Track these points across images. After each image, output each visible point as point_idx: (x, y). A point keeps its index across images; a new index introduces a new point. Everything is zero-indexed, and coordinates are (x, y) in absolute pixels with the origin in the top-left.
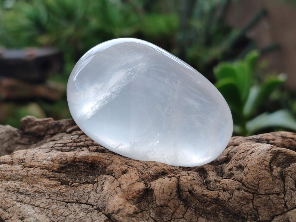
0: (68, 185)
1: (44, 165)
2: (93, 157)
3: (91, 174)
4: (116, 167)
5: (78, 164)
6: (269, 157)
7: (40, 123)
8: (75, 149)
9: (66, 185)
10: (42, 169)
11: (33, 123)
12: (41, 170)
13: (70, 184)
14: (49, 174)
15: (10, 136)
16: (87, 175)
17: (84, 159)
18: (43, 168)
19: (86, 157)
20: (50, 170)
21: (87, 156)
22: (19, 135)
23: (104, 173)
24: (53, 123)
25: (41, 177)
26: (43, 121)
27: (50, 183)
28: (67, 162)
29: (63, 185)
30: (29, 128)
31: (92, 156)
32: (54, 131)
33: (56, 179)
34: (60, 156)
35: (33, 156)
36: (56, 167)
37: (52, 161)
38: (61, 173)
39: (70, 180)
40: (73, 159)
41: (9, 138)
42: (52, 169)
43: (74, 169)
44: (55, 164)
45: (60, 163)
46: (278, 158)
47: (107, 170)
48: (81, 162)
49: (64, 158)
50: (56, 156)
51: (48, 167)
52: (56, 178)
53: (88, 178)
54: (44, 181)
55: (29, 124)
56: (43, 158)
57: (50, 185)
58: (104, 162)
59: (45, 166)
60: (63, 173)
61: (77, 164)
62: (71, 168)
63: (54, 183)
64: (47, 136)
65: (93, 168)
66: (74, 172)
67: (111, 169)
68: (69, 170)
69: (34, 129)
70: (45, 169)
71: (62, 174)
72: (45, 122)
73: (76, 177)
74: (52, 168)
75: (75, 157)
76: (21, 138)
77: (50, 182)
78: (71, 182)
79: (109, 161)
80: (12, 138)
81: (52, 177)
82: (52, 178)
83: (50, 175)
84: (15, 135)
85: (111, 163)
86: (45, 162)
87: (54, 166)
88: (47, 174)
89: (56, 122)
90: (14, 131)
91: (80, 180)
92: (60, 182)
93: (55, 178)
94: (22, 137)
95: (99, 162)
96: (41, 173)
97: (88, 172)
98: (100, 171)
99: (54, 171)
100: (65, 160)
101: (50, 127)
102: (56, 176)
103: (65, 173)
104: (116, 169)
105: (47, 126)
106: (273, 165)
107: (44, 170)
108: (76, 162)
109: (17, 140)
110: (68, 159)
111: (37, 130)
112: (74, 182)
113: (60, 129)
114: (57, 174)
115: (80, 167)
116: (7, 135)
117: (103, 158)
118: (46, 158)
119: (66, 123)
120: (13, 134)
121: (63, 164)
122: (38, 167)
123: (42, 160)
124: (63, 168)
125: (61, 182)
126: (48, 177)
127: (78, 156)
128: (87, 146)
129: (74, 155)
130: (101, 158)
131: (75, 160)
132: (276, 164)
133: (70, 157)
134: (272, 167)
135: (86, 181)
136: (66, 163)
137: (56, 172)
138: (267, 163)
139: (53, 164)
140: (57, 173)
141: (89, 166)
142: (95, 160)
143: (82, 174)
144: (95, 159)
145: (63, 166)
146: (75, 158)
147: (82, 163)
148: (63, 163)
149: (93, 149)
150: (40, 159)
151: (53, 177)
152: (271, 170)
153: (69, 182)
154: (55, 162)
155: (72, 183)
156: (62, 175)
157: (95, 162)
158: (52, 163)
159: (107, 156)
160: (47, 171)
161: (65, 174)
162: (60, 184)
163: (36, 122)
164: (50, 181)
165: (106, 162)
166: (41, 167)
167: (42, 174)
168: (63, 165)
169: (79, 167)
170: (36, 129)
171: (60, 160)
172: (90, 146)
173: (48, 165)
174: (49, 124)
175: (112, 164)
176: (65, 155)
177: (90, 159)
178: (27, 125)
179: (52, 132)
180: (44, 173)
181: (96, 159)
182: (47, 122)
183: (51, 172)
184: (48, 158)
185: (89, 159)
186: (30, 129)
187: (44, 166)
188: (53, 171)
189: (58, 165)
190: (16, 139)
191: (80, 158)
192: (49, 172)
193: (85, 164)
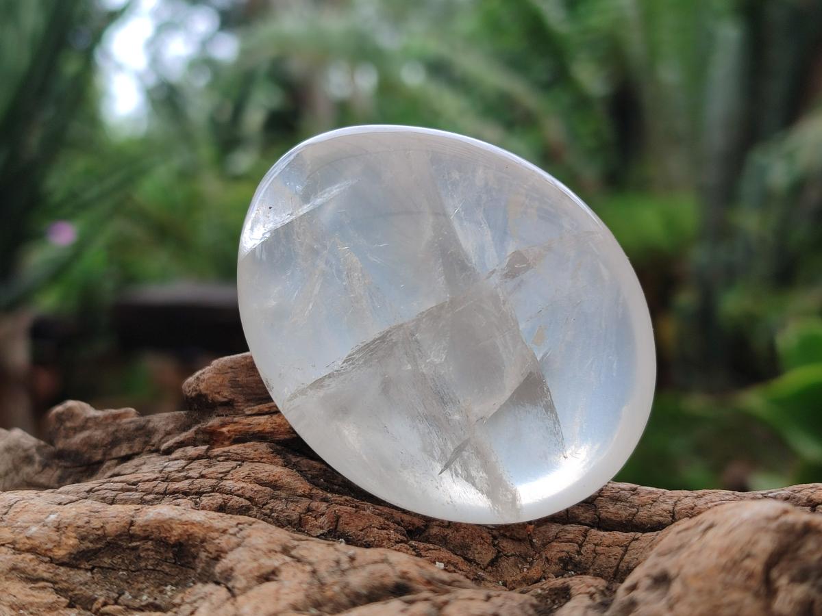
0: (90, 610)
1: (28, 538)
2: (186, 523)
3: (173, 582)
4: (244, 560)
5: (138, 543)
6: (766, 544)
7: (97, 422)
8: (157, 499)
9: (84, 609)
10: (18, 551)
11: (78, 422)
12: (14, 554)
13: (95, 606)
14: (35, 570)
15: (13, 461)
16: (160, 586)
17: (158, 528)
18: (23, 548)
19: (164, 522)
20: (45, 555)
21: (171, 519)
22: (37, 458)
23: (207, 577)
24: (131, 422)
25: (9, 576)
26: (106, 418)
27: (31, 599)
28: (105, 536)
29: (75, 607)
30: (67, 437)
31: (184, 520)
32: (131, 448)
33: (56, 586)
34: (89, 513)
35: (5, 511)
36: (66, 547)
37: (58, 529)
38: (81, 569)
39: (101, 595)
40: (124, 527)
41: (10, 466)
42: (50, 554)
43: (123, 561)
44: (64, 539)
45: (82, 538)
46: (802, 552)
47: (218, 568)
48: (146, 538)
49: (96, 523)
50: (74, 513)
51: (39, 547)
52: (55, 583)
53: (161, 592)
54: (13, 592)
55: (68, 424)
56: (32, 517)
57: (32, 604)
58: (217, 541)
59: (31, 542)
60: (87, 570)
61: (134, 544)
62: (115, 556)
63: (45, 601)
64: (108, 463)
65: (183, 562)
66: (124, 570)
67: (230, 565)
68: (107, 561)
69: (78, 442)
70: (28, 551)
71: (82, 572)
72: (109, 421)
73: (126, 586)
74: (50, 550)
75: (132, 522)
76: (41, 469)
77: (33, 596)
78: (101, 600)
79: (234, 540)
80: (16, 469)
81: (43, 580)
82: (41, 584)
83: (39, 572)
84: (28, 460)
85: (239, 545)
86: (34, 529)
87: (58, 545)
88: (29, 569)
89: (142, 420)
90: (26, 446)
91: (135, 597)
92: (66, 598)
93: (51, 585)
94: (45, 466)
95: (203, 541)
96: (10, 564)
97: (167, 574)
98: (199, 570)
99: (58, 560)
100: (98, 529)
101: (120, 435)
102: (58, 578)
103: (91, 570)
104: (244, 567)
105: (113, 433)
106: (781, 575)
107: (23, 555)
108: (132, 537)
109: (28, 474)
110: (108, 527)
111: (84, 445)
112: (112, 602)
113: (146, 443)
114: (64, 572)
115: (142, 555)
116: (7, 456)
117: (217, 530)
118: (43, 517)
119: (167, 424)
120: (22, 454)
121: (91, 542)
122: (8, 543)
123: (27, 525)
124: (89, 554)
125: (71, 598)
126: (31, 579)
127: (140, 520)
128: (196, 493)
129: (131, 514)
130: (210, 529)
131: (129, 530)
132: (795, 571)
133: (114, 520)
134: (775, 581)
135: (151, 600)
136: (99, 539)
137: (62, 564)
138: (756, 565)
139: (58, 538)
140: (62, 569)
141: (171, 555)
142: (191, 535)
143: (145, 580)
144: (191, 531)
145: (88, 547)
146: (132, 524)
147: (150, 543)
148: (91, 537)
149: (211, 501)
150: (23, 519)
151: (47, 581)
152: (768, 590)
153: (96, 599)
154: (64, 533)
155: (105, 604)
156: (81, 576)
157: (190, 542)
158: (55, 536)
159: (235, 523)
160: (33, 559)
161: (92, 574)
162: (64, 605)
163: (87, 420)
164: (34, 593)
165: (223, 541)
166: (17, 546)
167: (14, 569)
168: (90, 545)
169: (139, 556)
170: (83, 439)
171: (84, 527)
172: (207, 492)
173: (42, 540)
174: (119, 425)
175: (241, 549)
176: (102, 514)
177: (177, 531)
178: (62, 428)
179: (124, 450)
180: (22, 565)
181: (196, 529)
182: (118, 421)
183: (46, 563)
184: (47, 520)
185: (172, 528)
186: (68, 440)
187: (27, 541)
188: (52, 560)
189: (72, 542)
190: (28, 470)
191: (145, 527)
192: (36, 563)
193: (161, 546)
